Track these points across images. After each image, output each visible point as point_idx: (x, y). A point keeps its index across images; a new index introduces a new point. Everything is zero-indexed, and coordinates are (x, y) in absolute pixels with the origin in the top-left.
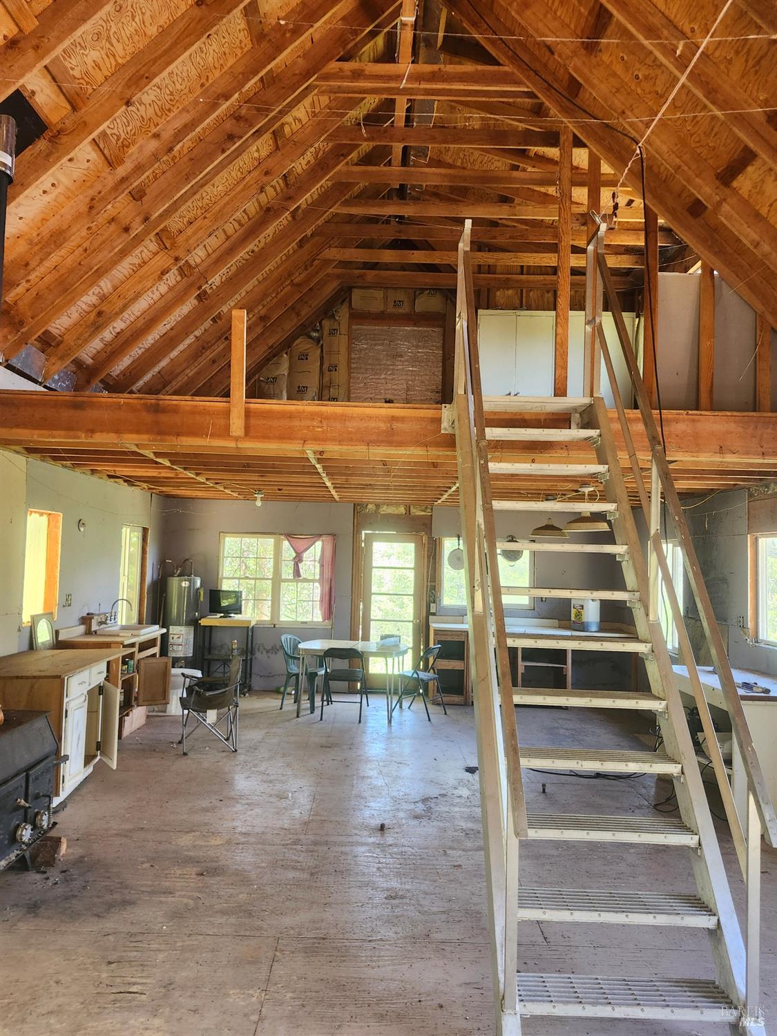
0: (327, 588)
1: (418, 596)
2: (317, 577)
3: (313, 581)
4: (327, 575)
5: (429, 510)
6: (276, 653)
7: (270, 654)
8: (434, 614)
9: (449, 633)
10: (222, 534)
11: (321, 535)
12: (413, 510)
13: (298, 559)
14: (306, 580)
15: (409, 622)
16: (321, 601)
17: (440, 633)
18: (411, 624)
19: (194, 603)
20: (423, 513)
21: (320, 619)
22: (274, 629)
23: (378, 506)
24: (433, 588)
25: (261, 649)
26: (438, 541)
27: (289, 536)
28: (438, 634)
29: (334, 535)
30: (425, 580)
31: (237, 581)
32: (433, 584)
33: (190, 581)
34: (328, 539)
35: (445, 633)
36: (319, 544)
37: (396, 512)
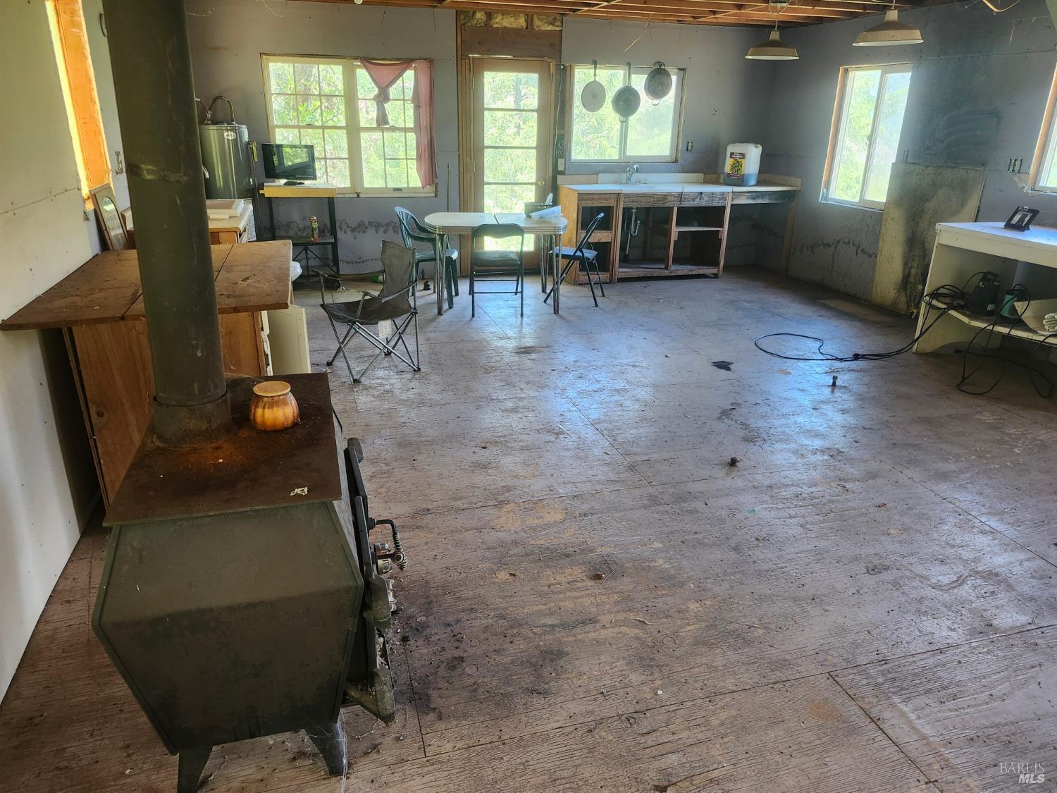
0: (425, 141)
1: (542, 148)
2: (411, 124)
3: (405, 130)
4: (425, 121)
5: (558, 23)
6: (364, 232)
7: (356, 234)
8: (562, 173)
9: (596, 197)
10: (264, 57)
11: (412, 60)
12: (537, 22)
13: (383, 97)
14: (394, 129)
15: (531, 184)
16: (419, 157)
17: (585, 197)
18: (534, 187)
19: (245, 166)
20: (550, 28)
21: (419, 185)
22: (357, 198)
23: (489, 16)
24: (562, 137)
25: (344, 227)
26: (568, 68)
27: (367, 61)
28: (583, 199)
29: (431, 61)
30: (552, 127)
31: (296, 131)
32: (562, 132)
33: (233, 130)
34: (423, 65)
35: (591, 197)
36: (409, 75)
37: (514, 26)
